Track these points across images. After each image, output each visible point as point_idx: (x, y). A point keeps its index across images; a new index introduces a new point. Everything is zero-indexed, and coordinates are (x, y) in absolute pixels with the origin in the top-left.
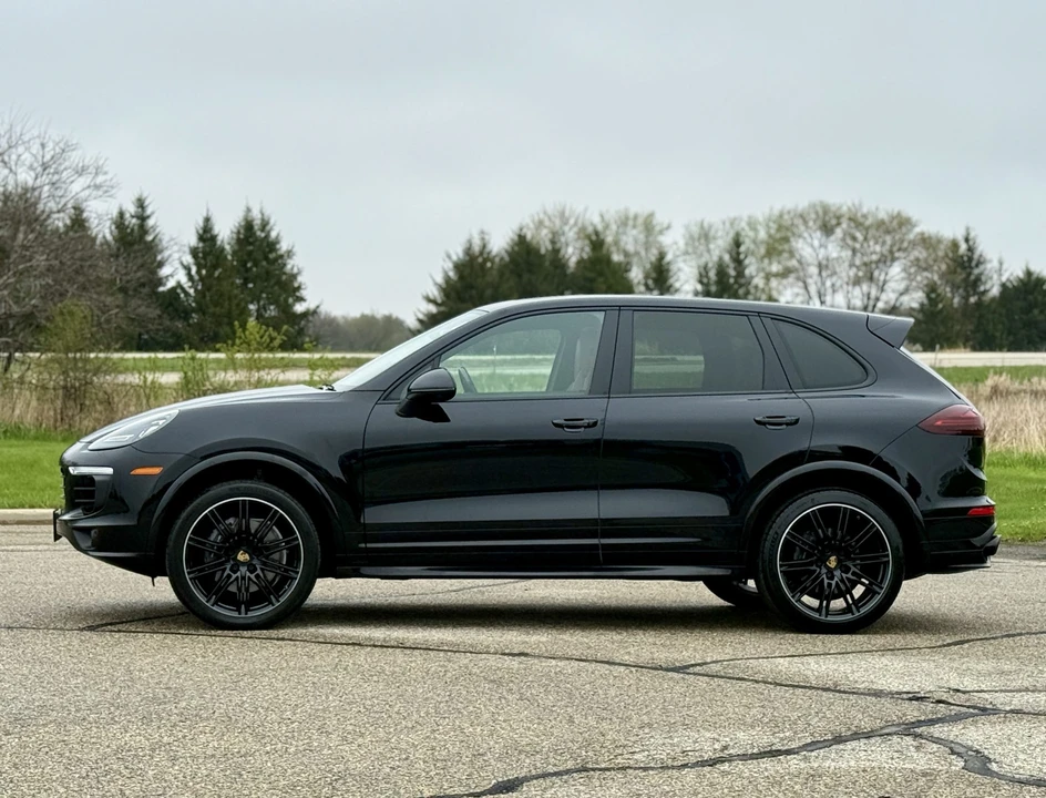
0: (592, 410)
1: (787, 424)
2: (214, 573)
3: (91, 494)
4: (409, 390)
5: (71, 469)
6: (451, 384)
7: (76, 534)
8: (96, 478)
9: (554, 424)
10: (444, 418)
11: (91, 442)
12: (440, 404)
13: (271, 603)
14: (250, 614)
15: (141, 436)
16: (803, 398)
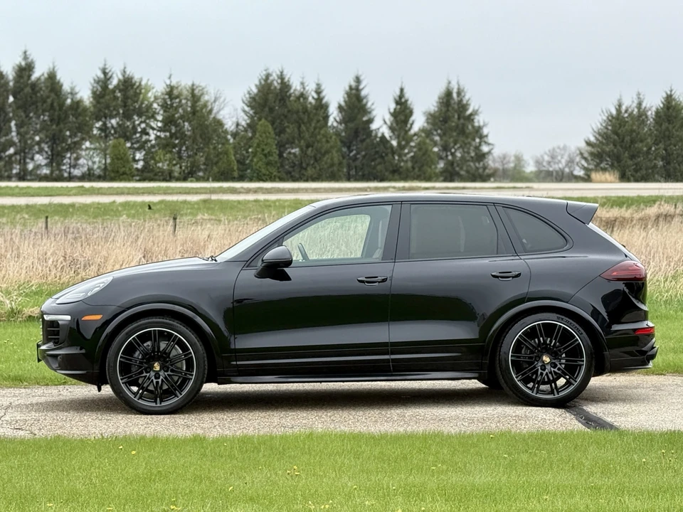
0: (383, 270)
1: (513, 277)
2: (138, 379)
3: (57, 333)
4: (263, 260)
5: (45, 316)
6: (288, 256)
7: (49, 359)
8: (60, 322)
9: (359, 281)
10: (288, 278)
11: (58, 299)
12: (285, 269)
13: (176, 396)
14: (163, 404)
15: (89, 294)
16: (524, 259)
